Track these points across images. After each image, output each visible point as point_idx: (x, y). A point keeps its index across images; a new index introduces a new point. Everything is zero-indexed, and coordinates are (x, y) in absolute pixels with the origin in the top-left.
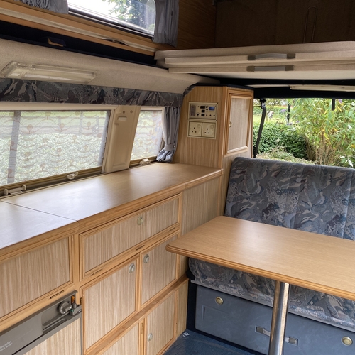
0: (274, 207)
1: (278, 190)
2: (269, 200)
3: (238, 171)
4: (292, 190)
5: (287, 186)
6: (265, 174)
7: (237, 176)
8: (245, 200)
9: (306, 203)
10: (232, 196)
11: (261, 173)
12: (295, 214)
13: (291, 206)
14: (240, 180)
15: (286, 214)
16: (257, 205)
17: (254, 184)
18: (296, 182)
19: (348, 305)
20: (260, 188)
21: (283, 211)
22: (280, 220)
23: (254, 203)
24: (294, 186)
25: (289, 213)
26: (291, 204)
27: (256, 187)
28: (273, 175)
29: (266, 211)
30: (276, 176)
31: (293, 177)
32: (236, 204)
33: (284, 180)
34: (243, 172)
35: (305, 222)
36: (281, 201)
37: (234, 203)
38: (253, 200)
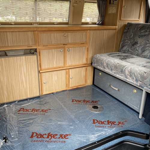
0: (136, 43)
1: (139, 36)
2: (135, 40)
3: (126, 29)
4: (145, 35)
5: (143, 34)
6: (136, 29)
7: (126, 31)
8: (127, 41)
9: (148, 41)
10: (123, 39)
11: (134, 29)
12: (143, 46)
13: (142, 43)
14: (127, 32)
15: (140, 46)
16: (131, 43)
17: (131, 34)
18: (147, 32)
19: (131, 73)
20: (133, 35)
21: (139, 45)
22: (137, 49)
23: (129, 42)
24: (145, 34)
25: (141, 46)
26: (143, 42)
27: (132, 35)
28: (139, 29)
29: (133, 45)
30: (140, 30)
31: (146, 29)
32: (123, 43)
33: (142, 31)
34: (128, 29)
35: (146, 50)
36: (140, 40)
37: (123, 42)
38: (129, 40)
